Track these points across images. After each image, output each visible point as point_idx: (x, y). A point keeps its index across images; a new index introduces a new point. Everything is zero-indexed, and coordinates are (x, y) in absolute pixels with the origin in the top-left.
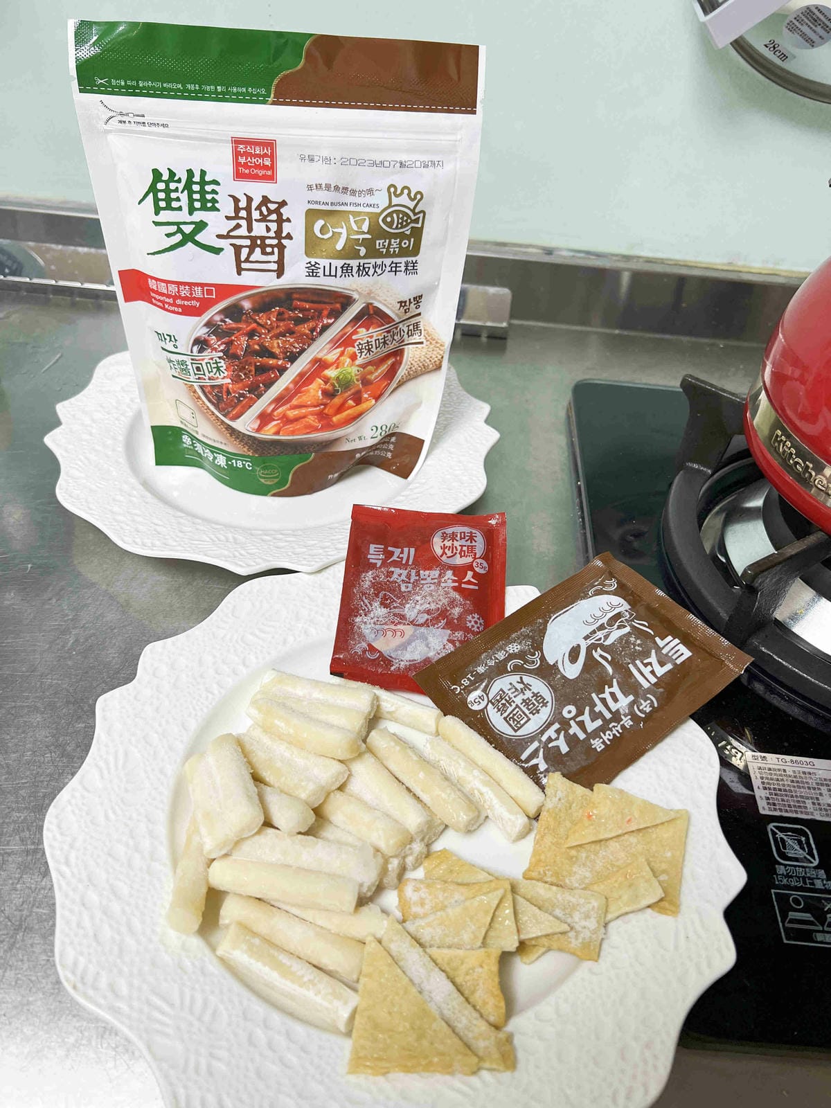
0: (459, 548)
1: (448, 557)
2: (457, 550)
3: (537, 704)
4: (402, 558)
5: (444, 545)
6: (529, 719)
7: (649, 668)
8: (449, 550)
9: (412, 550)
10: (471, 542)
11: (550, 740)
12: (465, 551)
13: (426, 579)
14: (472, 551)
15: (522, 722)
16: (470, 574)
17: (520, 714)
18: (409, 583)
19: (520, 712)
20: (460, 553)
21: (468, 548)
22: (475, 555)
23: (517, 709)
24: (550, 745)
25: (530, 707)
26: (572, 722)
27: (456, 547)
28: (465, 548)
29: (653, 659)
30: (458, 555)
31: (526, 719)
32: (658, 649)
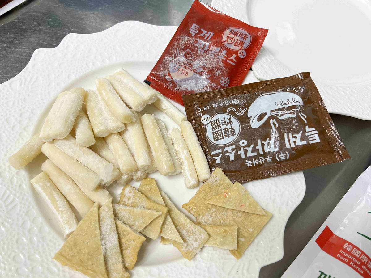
0: (236, 40)
1: (228, 43)
2: (234, 41)
3: (230, 133)
4: (205, 36)
5: (229, 36)
6: (223, 138)
7: (294, 139)
8: (230, 40)
9: (212, 34)
10: (243, 40)
11: (227, 152)
12: (238, 43)
13: (212, 51)
14: (241, 44)
15: (219, 138)
16: (234, 56)
17: (220, 134)
18: (203, 50)
19: (221, 133)
20: (235, 43)
21: (240, 42)
22: (242, 47)
23: (220, 131)
24: (226, 154)
25: (226, 133)
26: (242, 149)
27: (234, 39)
28: (239, 42)
29: (299, 136)
30: (234, 44)
31: (222, 137)
32: (305, 132)
